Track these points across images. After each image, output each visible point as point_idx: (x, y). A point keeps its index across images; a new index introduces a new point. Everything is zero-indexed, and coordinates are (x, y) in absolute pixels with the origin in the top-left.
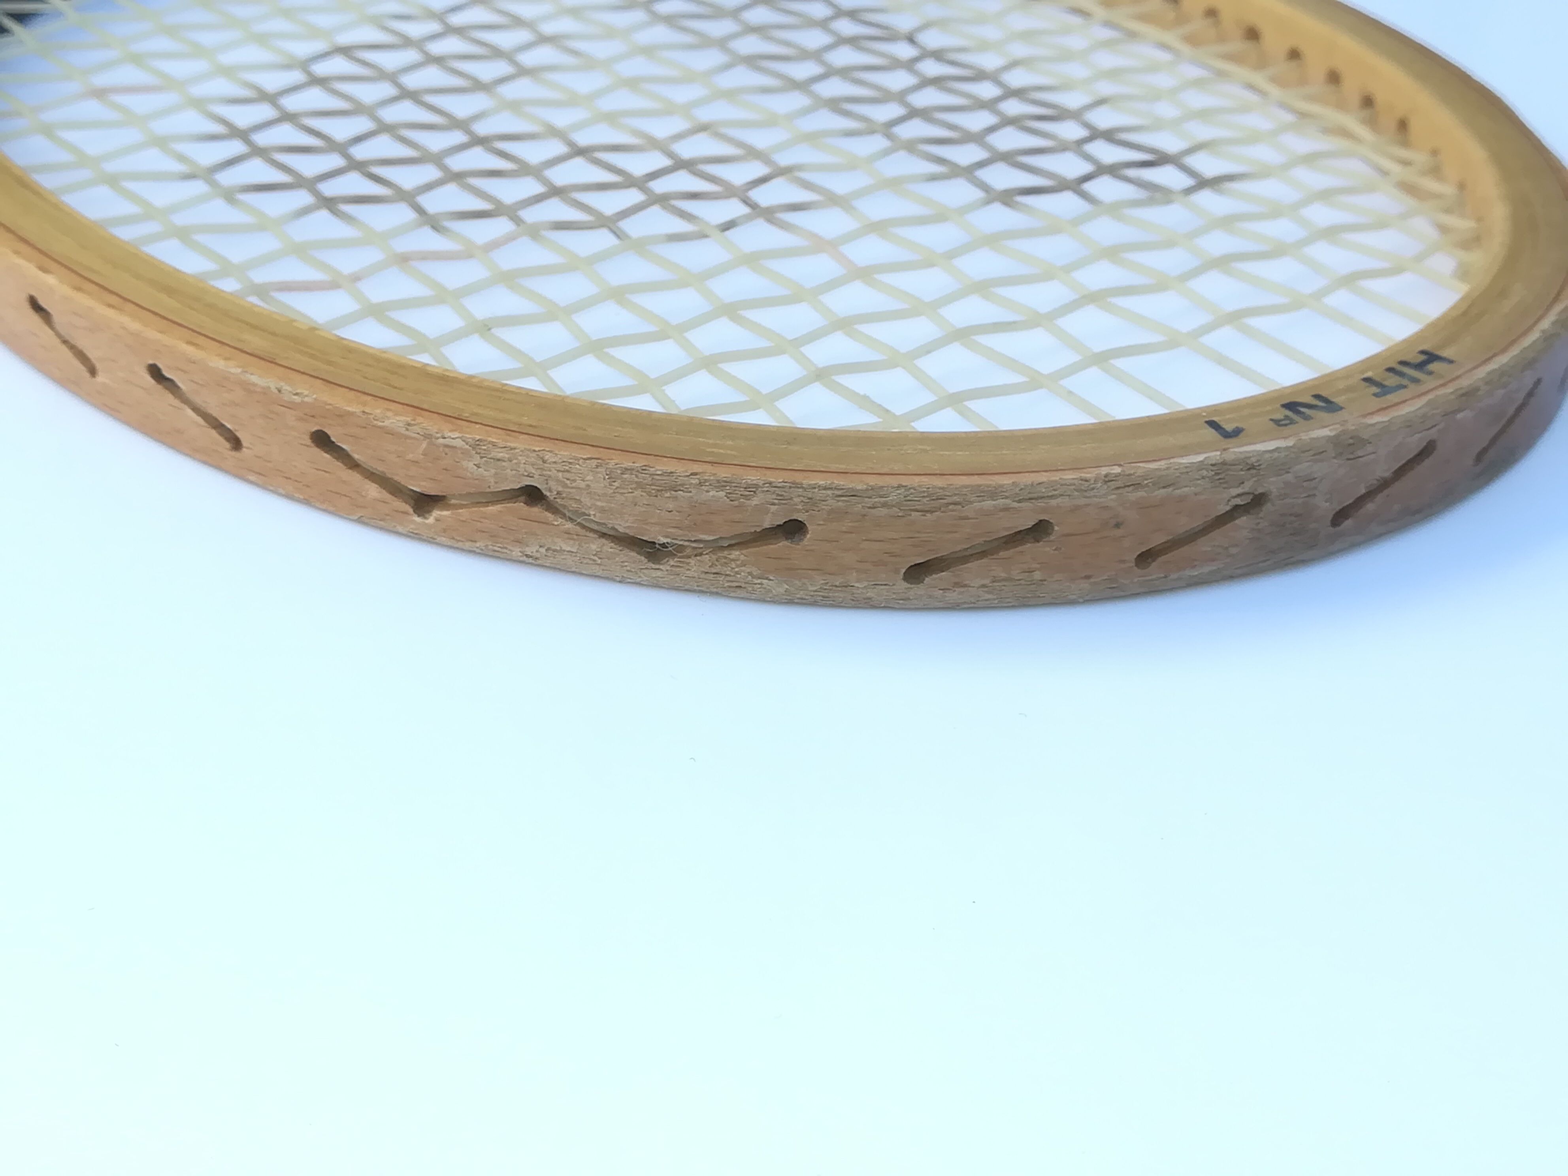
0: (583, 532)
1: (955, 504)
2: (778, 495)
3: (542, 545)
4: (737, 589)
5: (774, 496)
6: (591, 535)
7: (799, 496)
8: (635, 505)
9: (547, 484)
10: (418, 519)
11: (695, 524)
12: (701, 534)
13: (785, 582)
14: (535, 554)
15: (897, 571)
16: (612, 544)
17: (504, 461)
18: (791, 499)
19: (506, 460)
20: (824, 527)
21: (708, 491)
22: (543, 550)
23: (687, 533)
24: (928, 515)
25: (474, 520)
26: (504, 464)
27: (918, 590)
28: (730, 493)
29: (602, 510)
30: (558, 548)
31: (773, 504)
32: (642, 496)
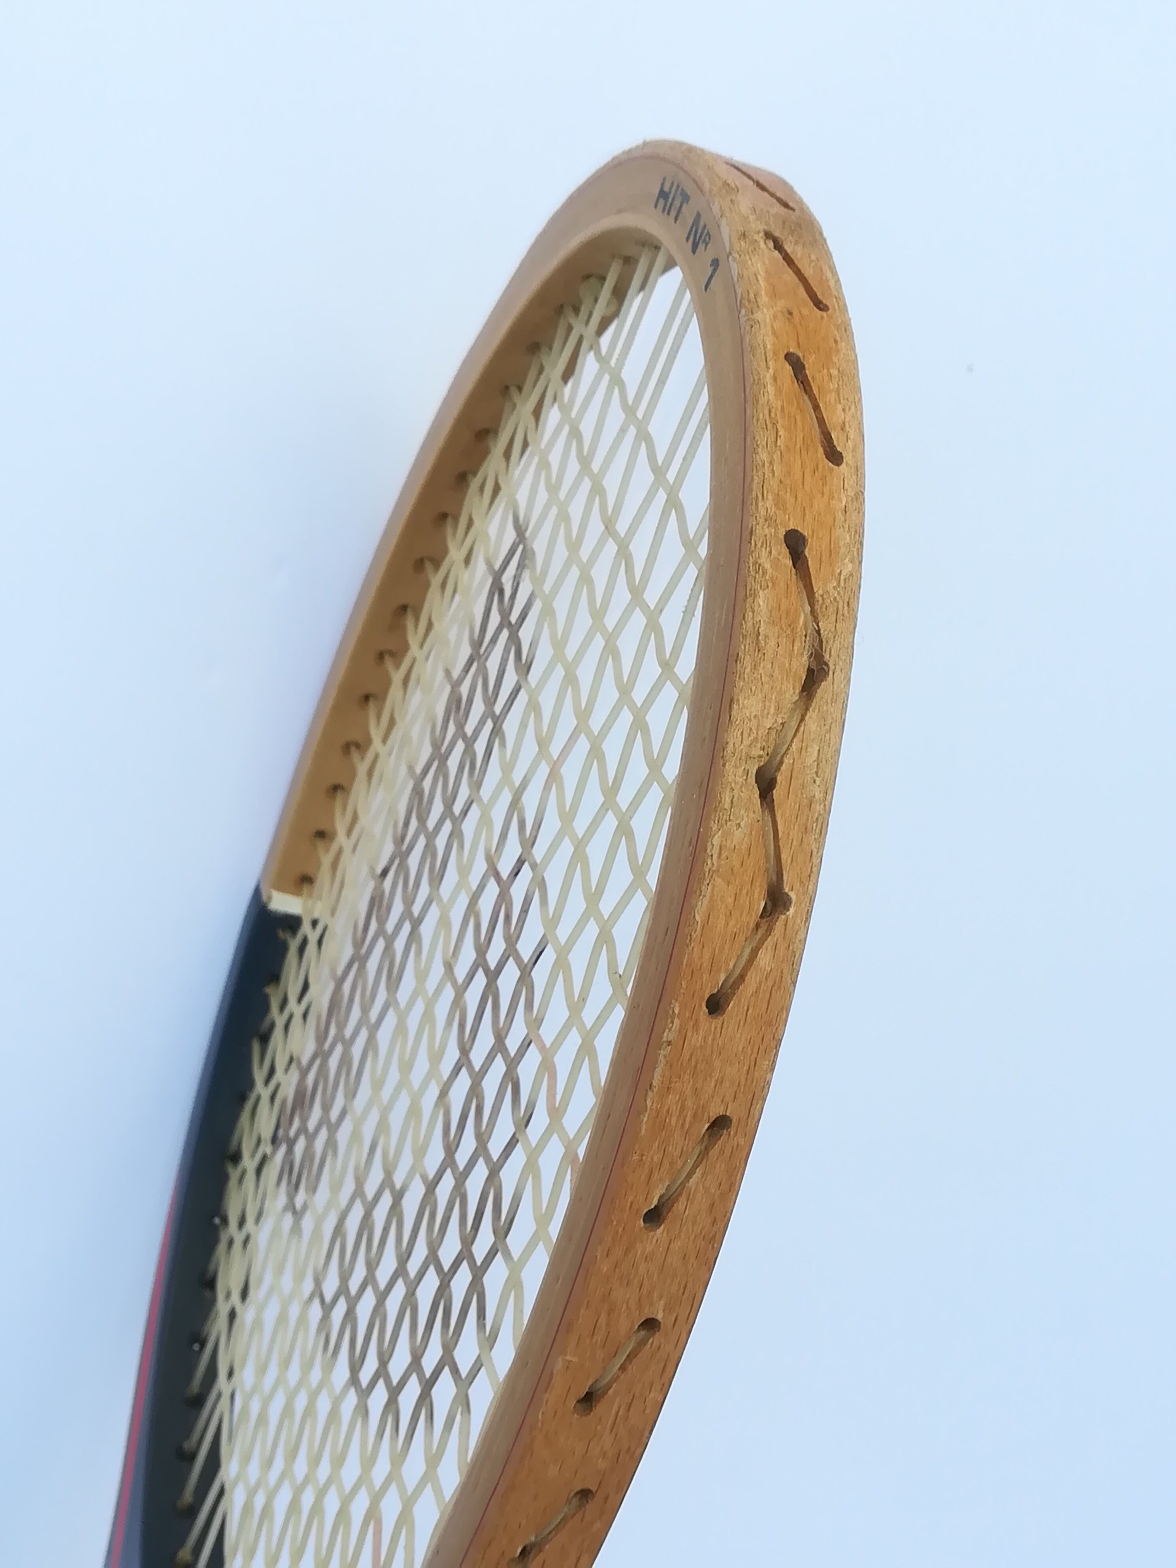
0: (799, 735)
1: (770, 412)
2: (762, 546)
3: (812, 781)
4: (851, 606)
5: (764, 549)
6: (802, 729)
7: (763, 529)
8: (772, 676)
9: (754, 758)
10: (792, 910)
11: (790, 626)
12: (799, 624)
13: (842, 560)
14: (823, 788)
15: (832, 470)
16: (811, 710)
17: (733, 797)
18: (766, 535)
19: (732, 794)
20: (791, 515)
21: (759, 606)
22: (818, 780)
23: (798, 635)
24: (780, 433)
25: (791, 848)
26: (736, 796)
27: (848, 457)
28: (761, 587)
29: (778, 709)
30: (816, 763)
31: (770, 552)
32: (764, 668)
